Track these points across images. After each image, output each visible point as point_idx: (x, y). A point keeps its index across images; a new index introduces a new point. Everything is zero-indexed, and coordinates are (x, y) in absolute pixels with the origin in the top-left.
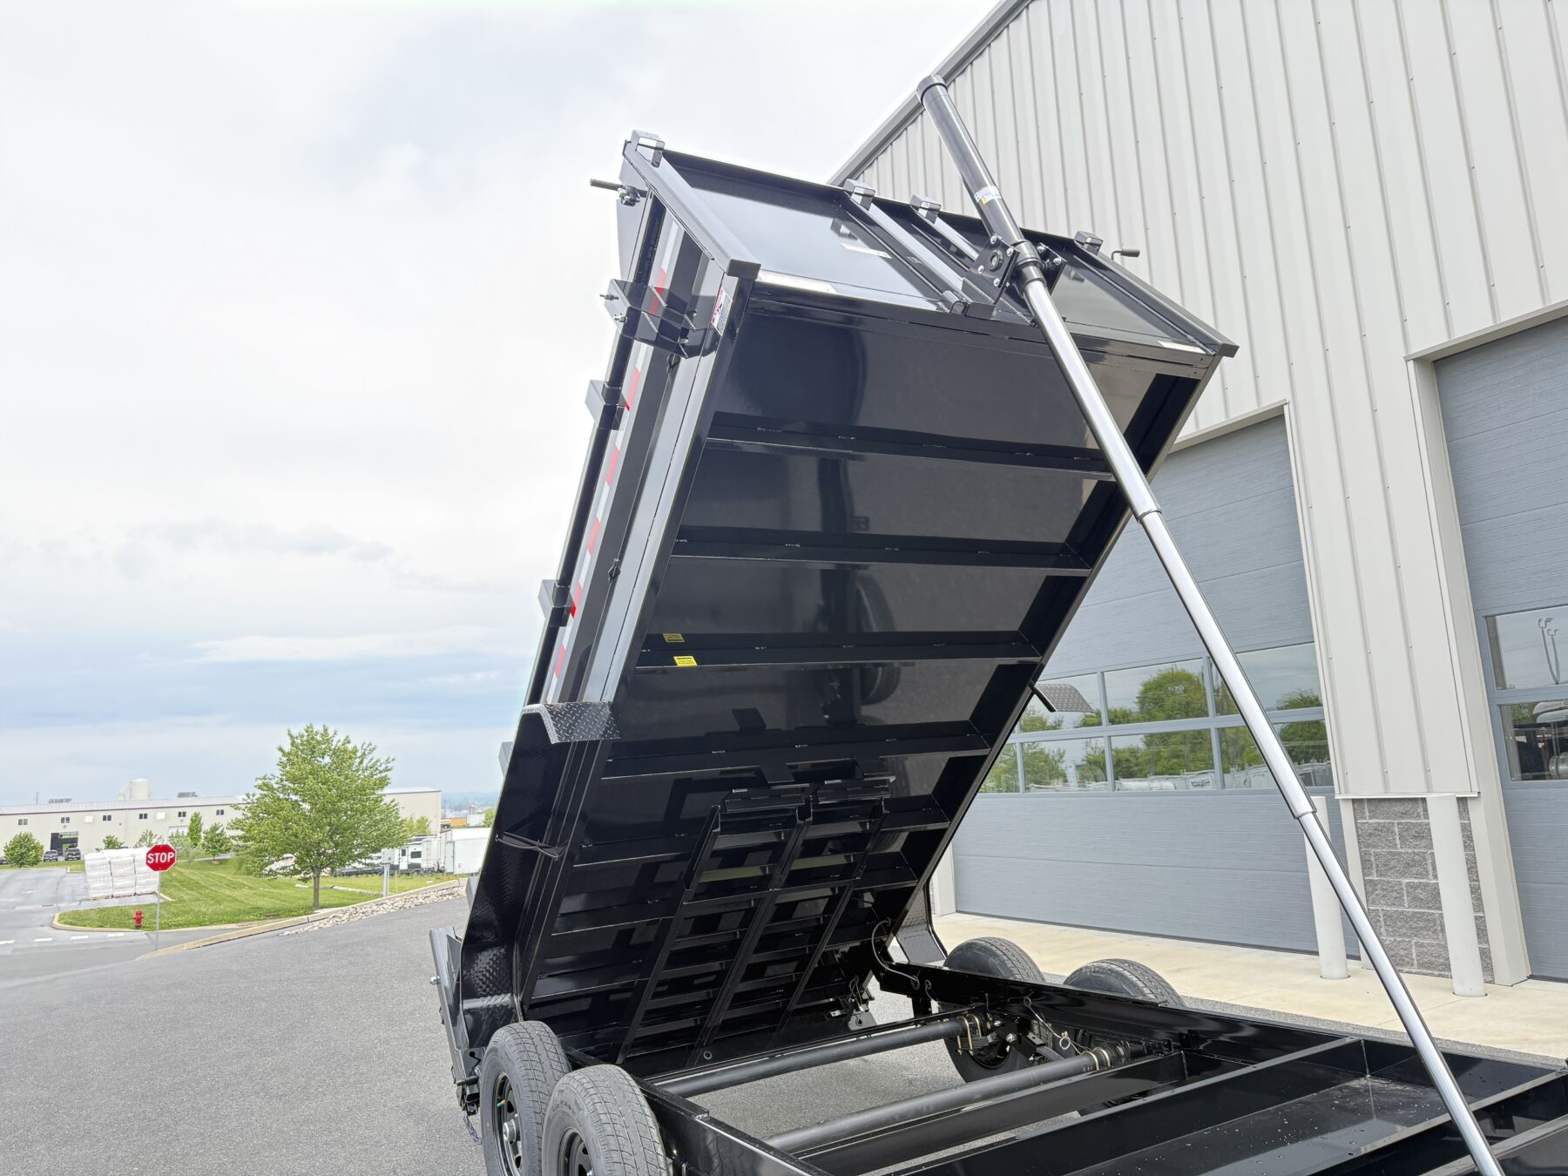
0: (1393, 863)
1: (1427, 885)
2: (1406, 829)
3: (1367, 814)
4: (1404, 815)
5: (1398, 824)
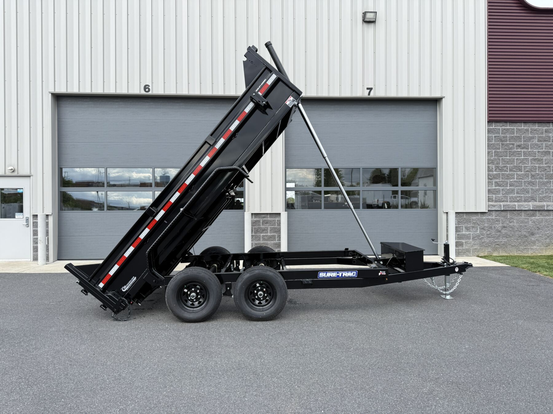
0: (259, 230)
1: (268, 235)
2: (263, 222)
3: (254, 217)
4: (264, 217)
5: (262, 220)
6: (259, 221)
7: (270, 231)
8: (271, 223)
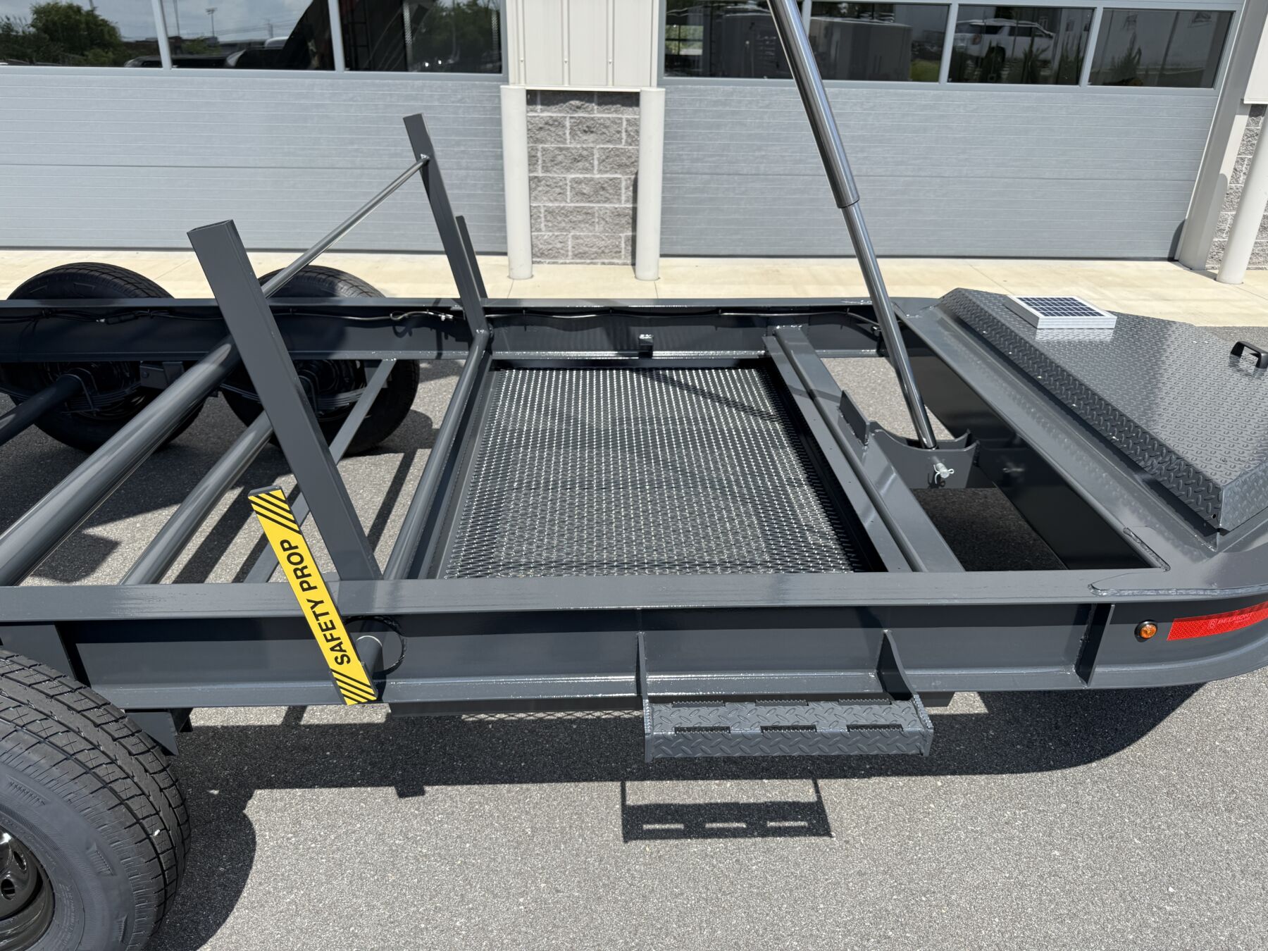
6: (558, 124)
7: (601, 162)
8: (604, 133)
